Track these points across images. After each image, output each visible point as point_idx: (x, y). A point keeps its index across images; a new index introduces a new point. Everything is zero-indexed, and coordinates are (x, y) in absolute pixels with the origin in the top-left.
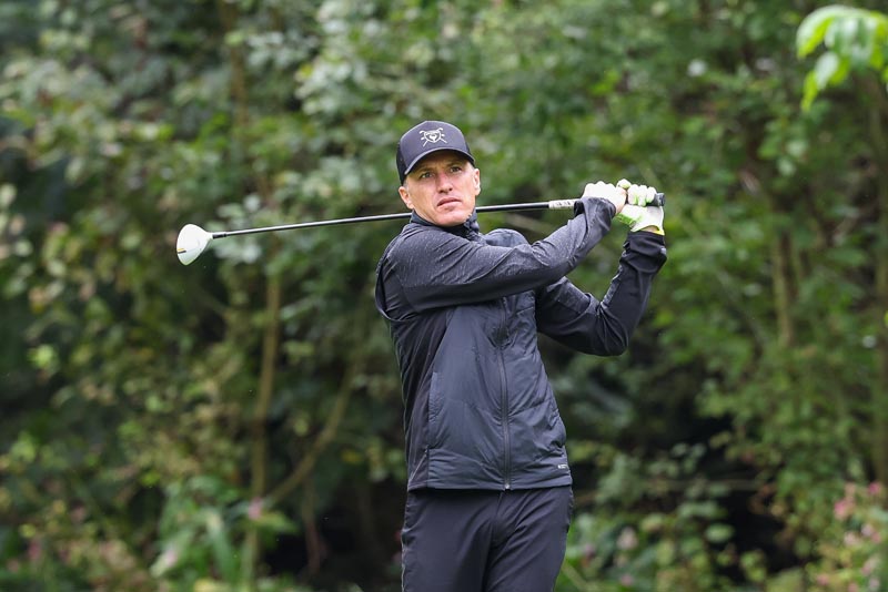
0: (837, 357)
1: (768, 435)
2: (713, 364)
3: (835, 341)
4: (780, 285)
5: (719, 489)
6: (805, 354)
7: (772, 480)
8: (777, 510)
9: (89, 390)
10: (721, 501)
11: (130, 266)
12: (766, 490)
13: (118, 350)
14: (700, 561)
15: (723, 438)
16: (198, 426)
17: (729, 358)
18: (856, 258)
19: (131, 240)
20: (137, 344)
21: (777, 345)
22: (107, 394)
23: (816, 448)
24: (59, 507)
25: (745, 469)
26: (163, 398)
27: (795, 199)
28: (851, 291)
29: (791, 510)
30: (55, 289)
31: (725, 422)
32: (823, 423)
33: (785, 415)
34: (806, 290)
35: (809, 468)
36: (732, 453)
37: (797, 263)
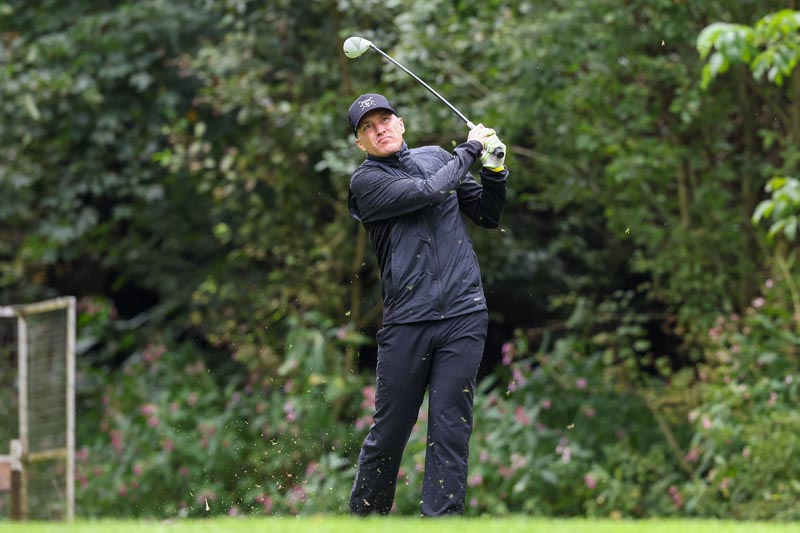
0: (717, 236)
1: (674, 284)
2: (639, 241)
3: (715, 226)
4: (682, 191)
5: (642, 318)
6: (697, 233)
7: (675, 312)
8: (679, 331)
9: (250, 251)
10: (644, 325)
11: (277, 173)
12: (671, 319)
13: (268, 228)
14: (630, 363)
15: (645, 286)
16: (318, 274)
17: (649, 237)
18: (730, 175)
19: (278, 158)
20: (279, 223)
21: (680, 228)
22: (261, 254)
23: (703, 293)
24: (231, 324)
25: (659, 306)
26: (296, 257)
27: (691, 137)
28: (727, 195)
29: (687, 331)
30: (229, 189)
31: (647, 276)
32: (708, 277)
33: (684, 272)
34: (699, 194)
35: (699, 305)
36: (651, 296)
37: (693, 178)
